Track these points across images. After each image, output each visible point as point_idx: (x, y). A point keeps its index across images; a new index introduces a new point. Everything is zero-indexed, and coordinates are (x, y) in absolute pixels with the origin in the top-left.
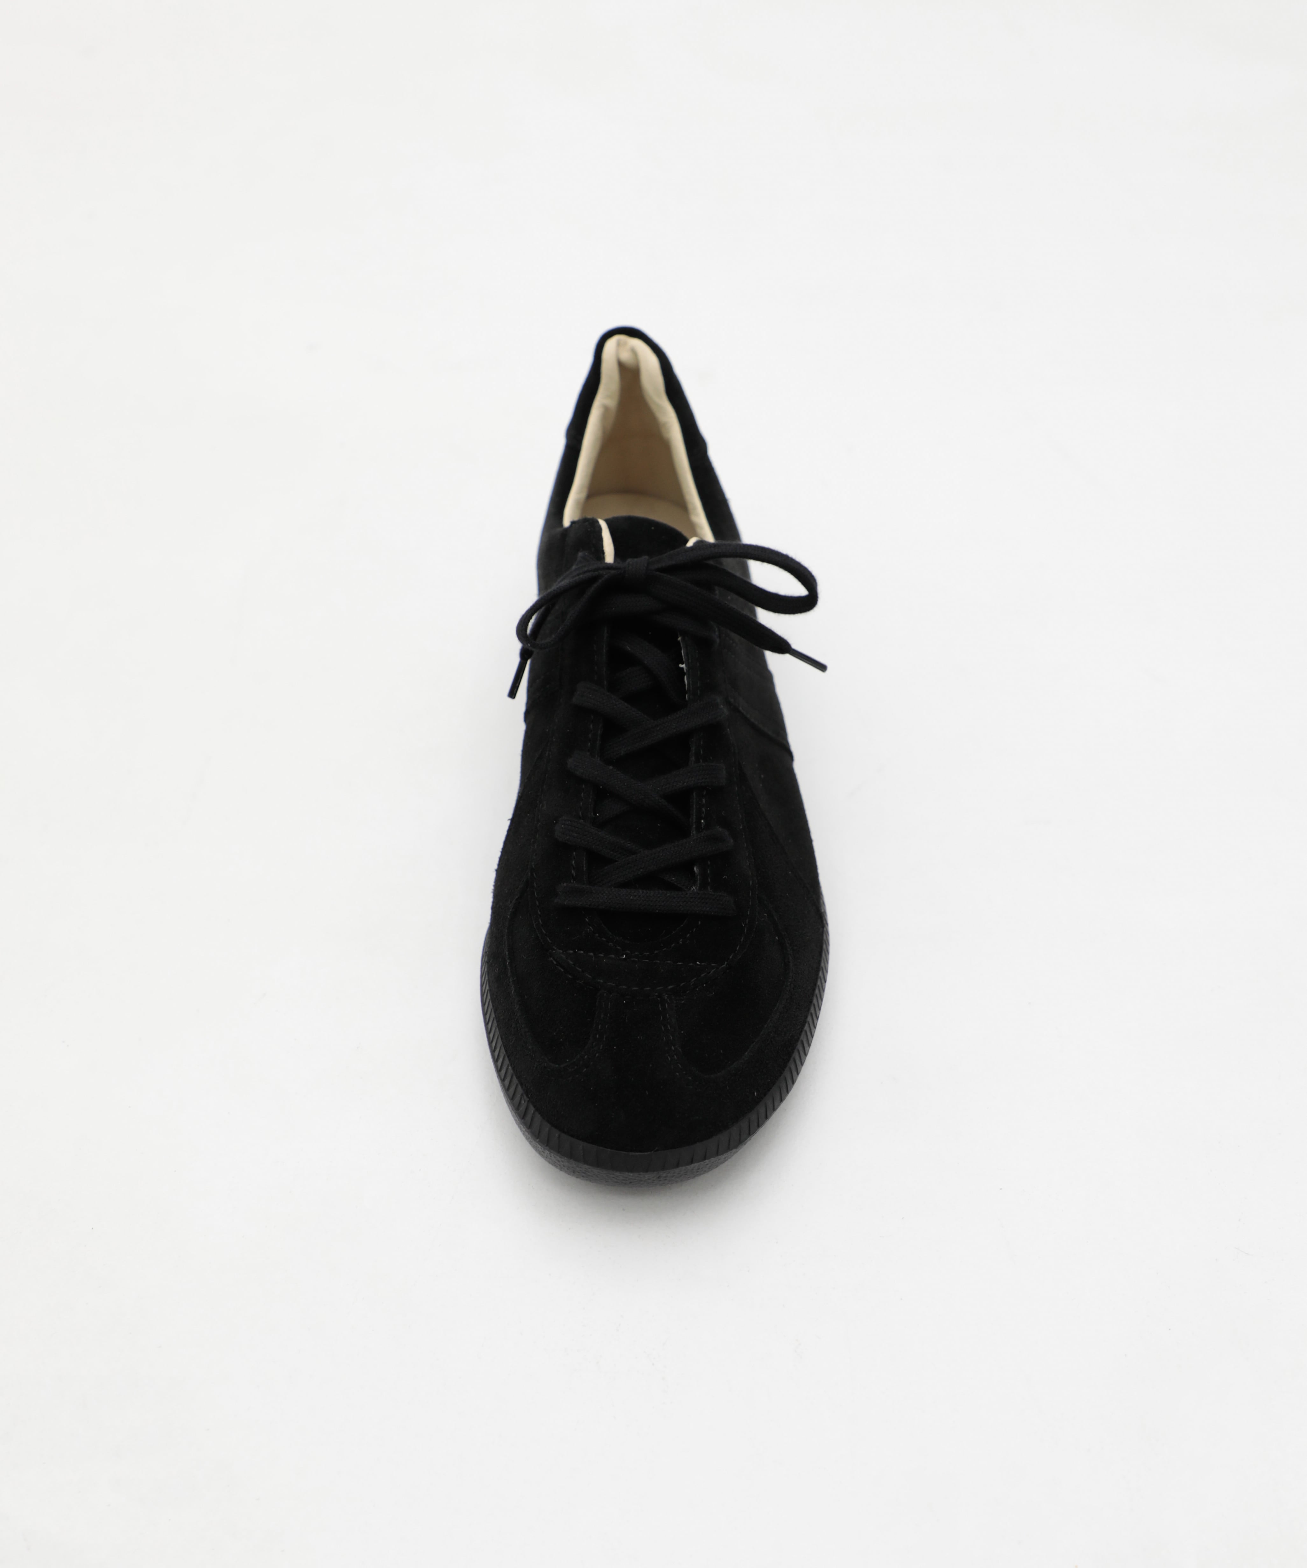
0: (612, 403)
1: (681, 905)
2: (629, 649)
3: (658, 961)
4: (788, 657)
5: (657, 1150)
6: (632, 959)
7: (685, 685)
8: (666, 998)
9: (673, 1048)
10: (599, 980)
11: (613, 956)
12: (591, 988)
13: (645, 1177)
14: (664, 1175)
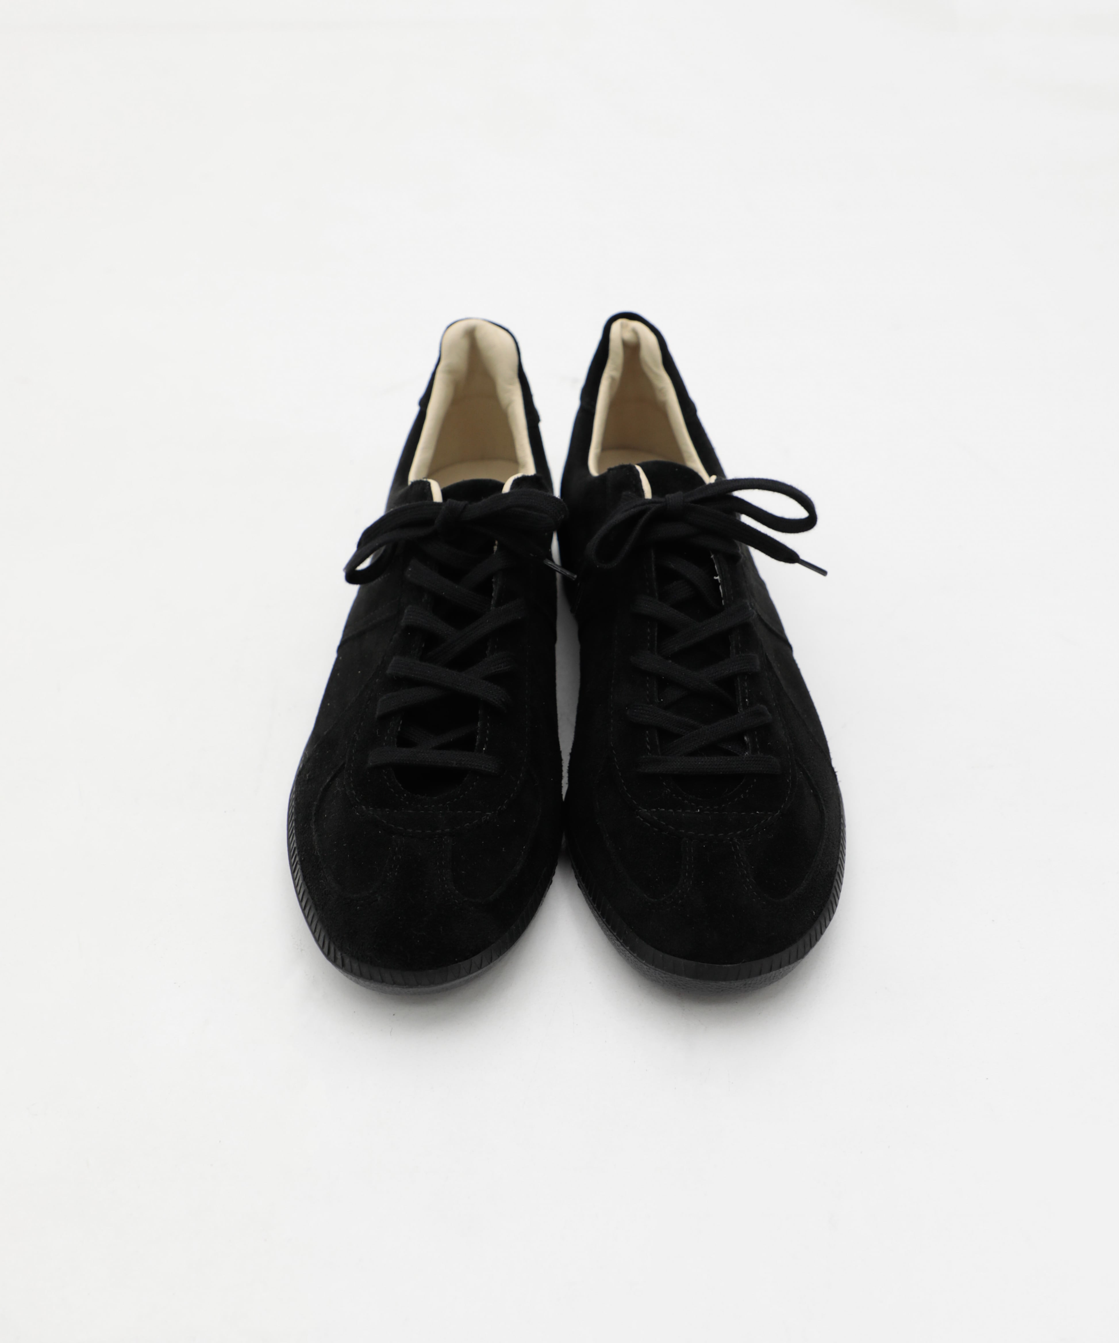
0: (617, 374)
1: (739, 767)
2: (673, 567)
3: (726, 813)
4: (797, 565)
5: (744, 962)
6: (705, 812)
7: (720, 593)
8: (736, 841)
9: (748, 880)
10: (681, 831)
11: (689, 811)
12: (675, 837)
13: (735, 985)
14: (750, 982)
